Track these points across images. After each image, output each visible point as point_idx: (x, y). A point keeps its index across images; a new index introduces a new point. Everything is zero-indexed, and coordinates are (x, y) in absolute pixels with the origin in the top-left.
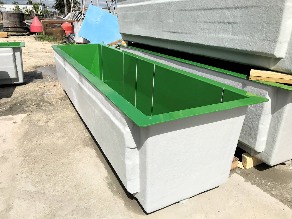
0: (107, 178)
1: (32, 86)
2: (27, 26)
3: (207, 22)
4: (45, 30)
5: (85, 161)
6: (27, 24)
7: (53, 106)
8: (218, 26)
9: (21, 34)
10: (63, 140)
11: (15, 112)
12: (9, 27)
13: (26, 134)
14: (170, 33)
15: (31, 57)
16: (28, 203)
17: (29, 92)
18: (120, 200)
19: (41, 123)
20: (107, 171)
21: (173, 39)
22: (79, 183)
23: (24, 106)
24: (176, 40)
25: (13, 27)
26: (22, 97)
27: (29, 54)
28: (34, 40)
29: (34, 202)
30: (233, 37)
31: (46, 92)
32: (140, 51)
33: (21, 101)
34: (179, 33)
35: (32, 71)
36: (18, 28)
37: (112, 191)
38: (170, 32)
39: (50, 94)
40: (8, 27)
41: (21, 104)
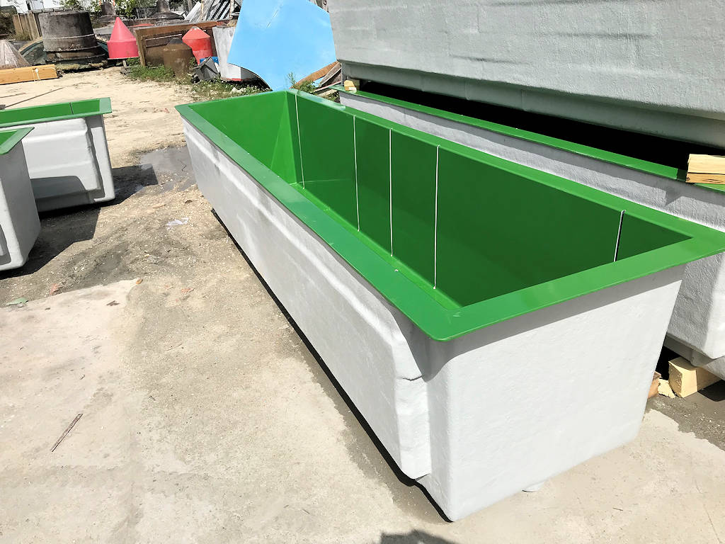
0: (344, 433)
1: (136, 206)
2: (100, 45)
3: (569, 35)
4: (144, 51)
5: (289, 394)
6: (98, 38)
7: (194, 255)
8: (599, 43)
9: (87, 66)
10: (229, 342)
11: (108, 277)
12: (59, 52)
13: (143, 331)
14: (469, 61)
15: (120, 126)
16: (176, 503)
17: (132, 221)
18: (382, 489)
19: (171, 302)
20: (342, 416)
21: (478, 76)
22: (282, 449)
23: (126, 260)
24: (486, 79)
25: (67, 51)
26: (117, 235)
27: (115, 118)
28: (122, 80)
29: (189, 500)
30: (639, 72)
31: (172, 220)
32: (393, 106)
33: (118, 247)
34: (493, 61)
35: (129, 164)
36: (80, 51)
37: (361, 466)
38: (470, 59)
39: (181, 223)
40: (55, 52)
41: (118, 256)
